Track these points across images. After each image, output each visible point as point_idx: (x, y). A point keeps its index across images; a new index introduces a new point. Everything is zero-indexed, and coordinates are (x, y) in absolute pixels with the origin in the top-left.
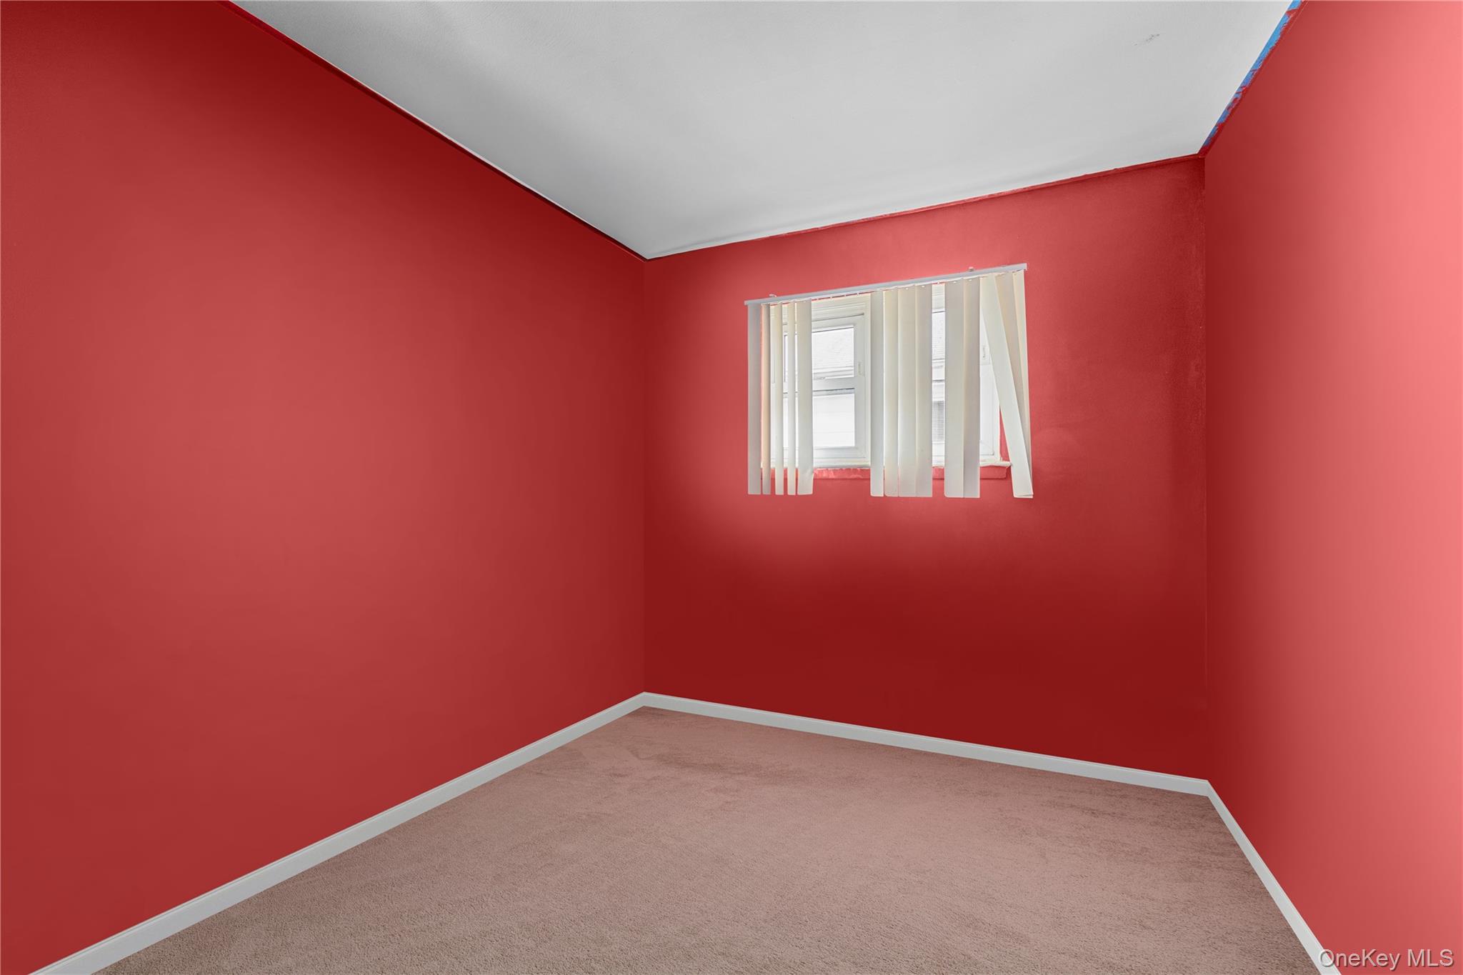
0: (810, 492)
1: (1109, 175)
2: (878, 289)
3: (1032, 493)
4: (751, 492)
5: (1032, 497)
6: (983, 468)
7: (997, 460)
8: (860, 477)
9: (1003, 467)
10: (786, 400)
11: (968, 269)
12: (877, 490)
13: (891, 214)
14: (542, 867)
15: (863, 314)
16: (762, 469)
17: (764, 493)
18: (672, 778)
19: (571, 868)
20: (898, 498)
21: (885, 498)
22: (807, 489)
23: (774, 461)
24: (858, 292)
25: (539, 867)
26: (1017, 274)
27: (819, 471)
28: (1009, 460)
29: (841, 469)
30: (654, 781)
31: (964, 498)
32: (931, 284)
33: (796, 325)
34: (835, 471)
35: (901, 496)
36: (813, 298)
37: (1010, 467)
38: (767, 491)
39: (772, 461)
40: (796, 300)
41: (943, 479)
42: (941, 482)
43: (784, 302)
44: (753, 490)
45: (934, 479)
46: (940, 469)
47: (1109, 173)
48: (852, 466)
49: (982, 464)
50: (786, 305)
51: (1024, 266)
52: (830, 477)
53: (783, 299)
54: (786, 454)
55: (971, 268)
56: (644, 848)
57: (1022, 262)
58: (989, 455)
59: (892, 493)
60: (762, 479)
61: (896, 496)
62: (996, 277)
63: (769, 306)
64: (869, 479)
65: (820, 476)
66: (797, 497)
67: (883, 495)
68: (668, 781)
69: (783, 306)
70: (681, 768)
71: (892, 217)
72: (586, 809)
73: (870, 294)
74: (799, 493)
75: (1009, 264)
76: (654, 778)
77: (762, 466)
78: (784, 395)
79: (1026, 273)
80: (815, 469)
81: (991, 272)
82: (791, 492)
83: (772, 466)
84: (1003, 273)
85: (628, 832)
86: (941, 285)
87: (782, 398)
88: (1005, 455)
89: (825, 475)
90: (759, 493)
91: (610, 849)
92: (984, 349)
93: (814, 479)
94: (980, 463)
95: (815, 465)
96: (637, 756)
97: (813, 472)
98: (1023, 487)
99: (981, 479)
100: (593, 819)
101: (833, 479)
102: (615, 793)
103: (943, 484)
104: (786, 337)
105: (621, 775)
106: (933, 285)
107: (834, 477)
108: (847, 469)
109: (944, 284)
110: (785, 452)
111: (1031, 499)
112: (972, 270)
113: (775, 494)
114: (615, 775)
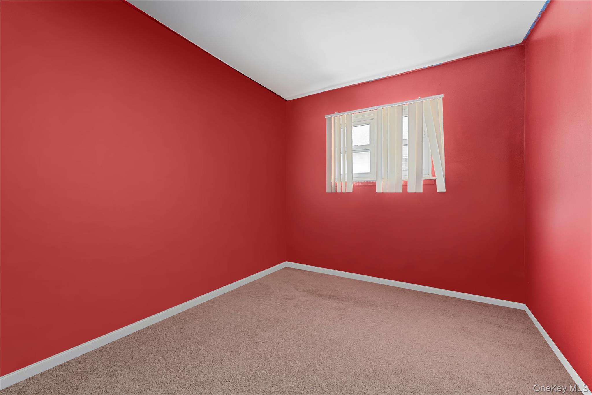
0: (351, 191)
1: (480, 55)
2: (380, 108)
3: (445, 190)
4: (327, 192)
5: (445, 192)
6: (424, 180)
7: (431, 178)
8: (372, 186)
9: (433, 180)
10: (341, 155)
11: (418, 98)
12: (379, 190)
13: (385, 77)
14: (252, 344)
15: (373, 119)
16: (332, 182)
17: (333, 192)
18: (314, 301)
19: (266, 345)
20: (388, 193)
21: (382, 193)
22: (350, 190)
23: (337, 179)
24: (371, 110)
25: (251, 344)
26: (439, 99)
27: (355, 183)
28: (435, 177)
29: (364, 182)
30: (306, 303)
31: (416, 193)
32: (402, 105)
33: (346, 124)
34: (362, 183)
35: (389, 192)
36: (353, 113)
37: (436, 180)
38: (334, 191)
39: (336, 179)
40: (346, 114)
41: (407, 185)
42: (406, 186)
43: (341, 115)
44: (328, 190)
45: (403, 185)
46: (406, 181)
47: (481, 54)
48: (368, 180)
49: (423, 179)
50: (342, 116)
51: (442, 96)
52: (360, 185)
53: (341, 114)
54: (342, 176)
55: (420, 97)
56: (301, 336)
57: (442, 94)
58: (427, 175)
59: (385, 191)
60: (332, 186)
61: (387, 192)
62: (430, 100)
63: (335, 117)
64: (376, 186)
65: (355, 185)
66: (346, 193)
67: (381, 192)
68: (312, 303)
69: (341, 117)
70: (319, 297)
71: (386, 78)
72: (273, 315)
73: (376, 110)
74: (347, 192)
75: (436, 95)
76: (306, 301)
77: (332, 181)
78: (341, 153)
79: (443, 98)
80: (354, 182)
81: (428, 99)
82: (344, 191)
83: (336, 181)
84: (433, 99)
85: (294, 327)
86: (406, 105)
87: (340, 154)
88: (434, 175)
89: (357, 184)
90: (331, 192)
91: (285, 335)
92: (425, 131)
93: (353, 186)
94: (423, 178)
95: (353, 180)
96: (297, 290)
97: (353, 183)
98: (441, 188)
99: (423, 185)
100: (277, 320)
101: (360, 186)
102: (287, 308)
103: (407, 187)
104: (342, 129)
105: (289, 299)
106: (403, 106)
107: (361, 185)
108: (366, 182)
109: (408, 105)
110: (341, 175)
111: (445, 193)
112: (420, 98)
113: (337, 192)
114: (287, 299)
